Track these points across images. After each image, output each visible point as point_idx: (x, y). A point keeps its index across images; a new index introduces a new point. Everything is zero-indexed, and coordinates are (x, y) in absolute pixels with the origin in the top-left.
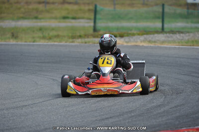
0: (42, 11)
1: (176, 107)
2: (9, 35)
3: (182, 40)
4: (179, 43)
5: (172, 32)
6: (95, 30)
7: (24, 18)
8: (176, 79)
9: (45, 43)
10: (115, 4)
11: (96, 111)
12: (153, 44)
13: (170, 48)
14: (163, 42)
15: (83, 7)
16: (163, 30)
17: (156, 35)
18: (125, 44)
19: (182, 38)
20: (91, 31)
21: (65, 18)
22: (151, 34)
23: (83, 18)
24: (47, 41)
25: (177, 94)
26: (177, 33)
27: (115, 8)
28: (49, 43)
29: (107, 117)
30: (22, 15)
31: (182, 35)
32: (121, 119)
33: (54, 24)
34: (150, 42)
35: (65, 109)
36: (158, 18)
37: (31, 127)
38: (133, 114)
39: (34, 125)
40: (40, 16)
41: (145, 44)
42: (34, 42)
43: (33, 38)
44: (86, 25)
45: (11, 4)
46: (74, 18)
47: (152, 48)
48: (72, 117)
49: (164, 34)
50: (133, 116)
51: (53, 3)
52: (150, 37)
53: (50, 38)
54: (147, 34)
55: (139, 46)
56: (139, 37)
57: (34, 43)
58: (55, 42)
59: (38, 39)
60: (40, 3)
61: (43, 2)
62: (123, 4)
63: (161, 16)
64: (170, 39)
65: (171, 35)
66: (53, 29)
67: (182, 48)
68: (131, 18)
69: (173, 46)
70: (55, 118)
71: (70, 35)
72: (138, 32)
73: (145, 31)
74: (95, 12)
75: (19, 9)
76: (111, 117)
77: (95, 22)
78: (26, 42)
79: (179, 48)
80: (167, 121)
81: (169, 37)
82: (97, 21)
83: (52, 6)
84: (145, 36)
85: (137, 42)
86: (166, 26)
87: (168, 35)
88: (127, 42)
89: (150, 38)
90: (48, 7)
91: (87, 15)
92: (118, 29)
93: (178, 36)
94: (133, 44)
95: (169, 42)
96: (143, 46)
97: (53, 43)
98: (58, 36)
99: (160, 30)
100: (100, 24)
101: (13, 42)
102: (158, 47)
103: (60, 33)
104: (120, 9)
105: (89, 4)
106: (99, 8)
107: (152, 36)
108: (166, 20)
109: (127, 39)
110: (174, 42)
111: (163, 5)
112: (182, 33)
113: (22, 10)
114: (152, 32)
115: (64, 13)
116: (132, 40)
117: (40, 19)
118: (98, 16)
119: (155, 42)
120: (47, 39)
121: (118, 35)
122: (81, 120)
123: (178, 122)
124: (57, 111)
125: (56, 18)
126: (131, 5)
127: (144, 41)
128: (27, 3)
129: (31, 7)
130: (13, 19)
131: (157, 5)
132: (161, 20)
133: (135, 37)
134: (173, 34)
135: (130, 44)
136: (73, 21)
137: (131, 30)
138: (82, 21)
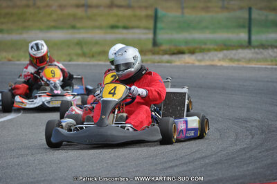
0: (82, 18)
1: (267, 150)
3: (275, 57)
4: (272, 61)
5: (263, 46)
6: (155, 43)
7: (55, 28)
8: (268, 111)
9: (86, 63)
10: (183, 8)
11: (157, 156)
12: (236, 63)
13: (259, 69)
14: (250, 60)
15: (138, 12)
16: (249, 44)
17: (240, 51)
18: (197, 63)
19: (275, 55)
20: (150, 46)
21: (113, 27)
22: (233, 49)
23: (138, 27)
24: (88, 59)
25: (269, 132)
26: (270, 48)
27: (183, 13)
28: (91, 63)
29: (171, 164)
30: (53, 24)
31: (275, 50)
32: (190, 167)
33: (98, 35)
34: (231, 60)
35: (112, 155)
36: (243, 27)
37: (65, 180)
38: (207, 161)
39: (69, 176)
40: (78, 25)
41: (225, 64)
42: (70, 61)
43: (69, 55)
44: (143, 37)
45: (38, 7)
46: (125, 28)
47: (234, 68)
48: (122, 165)
49: (250, 49)
50: (208, 163)
51: (97, 6)
52: (232, 53)
53: (93, 56)
54: (227, 49)
55: (216, 66)
56: (216, 53)
57: (70, 63)
58: (100, 60)
59: (75, 58)
60: (78, 6)
61: (83, 6)
62: (194, 8)
63: (247, 25)
64: (259, 56)
65: (261, 50)
66: (96, 43)
67: (276, 68)
68: (206, 28)
69: (264, 66)
70: (98, 167)
72: (216, 47)
73: (225, 45)
74: (156, 18)
75: (50, 14)
76: (176, 166)
77: (155, 33)
79: (272, 68)
80: (255, 171)
81: (257, 53)
82: (158, 31)
83: (95, 11)
84: (225, 52)
85: (213, 60)
86: (253, 38)
87: (257, 50)
88: (200, 61)
89: (232, 56)
90: (91, 12)
91: (144, 23)
92: (187, 42)
93: (270, 52)
94: (208, 63)
95: (258, 60)
96: (221, 66)
97: (96, 63)
99: (246, 43)
100: (163, 36)
102: (243, 67)
104: (190, 15)
105: (146, 8)
106: (161, 13)
107: (234, 52)
108: (254, 30)
109: (199, 56)
110: (265, 60)
111: (250, 9)
113: (54, 16)
114: (234, 46)
115: (112, 21)
116: (206, 57)
117: (79, 29)
118: (159, 25)
119: (238, 60)
120: (89, 57)
121: (187, 51)
122: (134, 170)
123: (269, 172)
124: (101, 157)
125: (100, 27)
126: (206, 9)
127: (223, 59)
128: (61, 7)
129: (65, 12)
130: (41, 30)
131: (241, 8)
132: (246, 30)
133: (210, 54)
134: (263, 49)
135: (203, 64)
136: (125, 31)
137: (205, 44)
138: (137, 31)
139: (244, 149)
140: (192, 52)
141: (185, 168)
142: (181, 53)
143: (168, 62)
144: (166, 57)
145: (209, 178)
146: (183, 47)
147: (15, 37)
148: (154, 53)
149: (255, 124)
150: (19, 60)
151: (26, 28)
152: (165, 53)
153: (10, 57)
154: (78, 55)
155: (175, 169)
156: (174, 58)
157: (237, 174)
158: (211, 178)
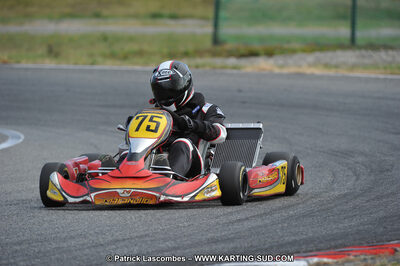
1: (378, 198)
2: (42, 50)
3: (391, 63)
4: (385, 68)
5: (373, 46)
6: (216, 40)
7: (72, 16)
8: (379, 141)
9: (116, 68)
12: (334, 70)
13: (367, 80)
14: (353, 67)
16: (352, 44)
17: (339, 53)
18: (277, 70)
19: (389, 59)
20: (208, 44)
21: (155, 16)
22: (328, 50)
23: (191, 17)
24: (118, 62)
25: (381, 172)
26: (382, 49)
28: (123, 68)
30: (68, 10)
31: (391, 52)
32: (267, 221)
33: (132, 27)
34: (327, 66)
37: (85, 237)
38: (291, 213)
39: (92, 232)
40: (105, 12)
41: (317, 71)
42: (93, 64)
43: (91, 55)
44: (199, 31)
46: (174, 17)
47: (331, 78)
49: (354, 51)
50: (292, 216)
52: (327, 56)
53: (125, 57)
54: (321, 50)
55: (304, 74)
56: (304, 55)
57: (96, 67)
58: (135, 64)
59: (100, 59)
63: (349, 15)
64: (367, 61)
65: (370, 52)
66: (131, 39)
67: (391, 79)
69: (373, 76)
71: (165, 51)
72: (304, 47)
73: (318, 45)
74: (217, 4)
76: (247, 219)
77: (216, 26)
78: (76, 64)
79: (385, 79)
80: (361, 228)
81: (363, 57)
82: (221, 23)
84: (318, 54)
85: (300, 66)
86: (359, 34)
87: (363, 52)
88: (280, 67)
89: (327, 59)
91: (200, 11)
92: (262, 39)
93: (383, 55)
94: (293, 70)
95: (365, 67)
96: (313, 75)
97: (130, 67)
98: (140, 53)
99: (347, 42)
100: (227, 30)
101: (49, 64)
102: (344, 76)
103: (146, 47)
107: (330, 54)
108: (359, 23)
109: (279, 60)
110: (375, 66)
112: (392, 48)
114: (330, 46)
115: (153, 7)
116: (290, 62)
117: (106, 18)
118: (223, 14)
119: (337, 66)
120: (120, 59)
121: (262, 52)
122: (186, 224)
123: (382, 229)
125: (136, 16)
127: (314, 65)
130: (50, 18)
132: (349, 23)
133: (297, 57)
134: (372, 50)
135: (285, 71)
136: (172, 22)
137: (288, 42)
138: (189, 22)
139: (345, 195)
140: (270, 54)
141: (259, 222)
142: (254, 54)
143: (235, 68)
144: (232, 61)
145: (293, 238)
146: (256, 46)
147: (12, 29)
148: (215, 54)
149: (360, 159)
150: (18, 62)
151: (29, 17)
152: (230, 54)
153: (6, 58)
154: (105, 56)
155: (245, 223)
156: (243, 62)
157: (335, 231)
158: (297, 238)
